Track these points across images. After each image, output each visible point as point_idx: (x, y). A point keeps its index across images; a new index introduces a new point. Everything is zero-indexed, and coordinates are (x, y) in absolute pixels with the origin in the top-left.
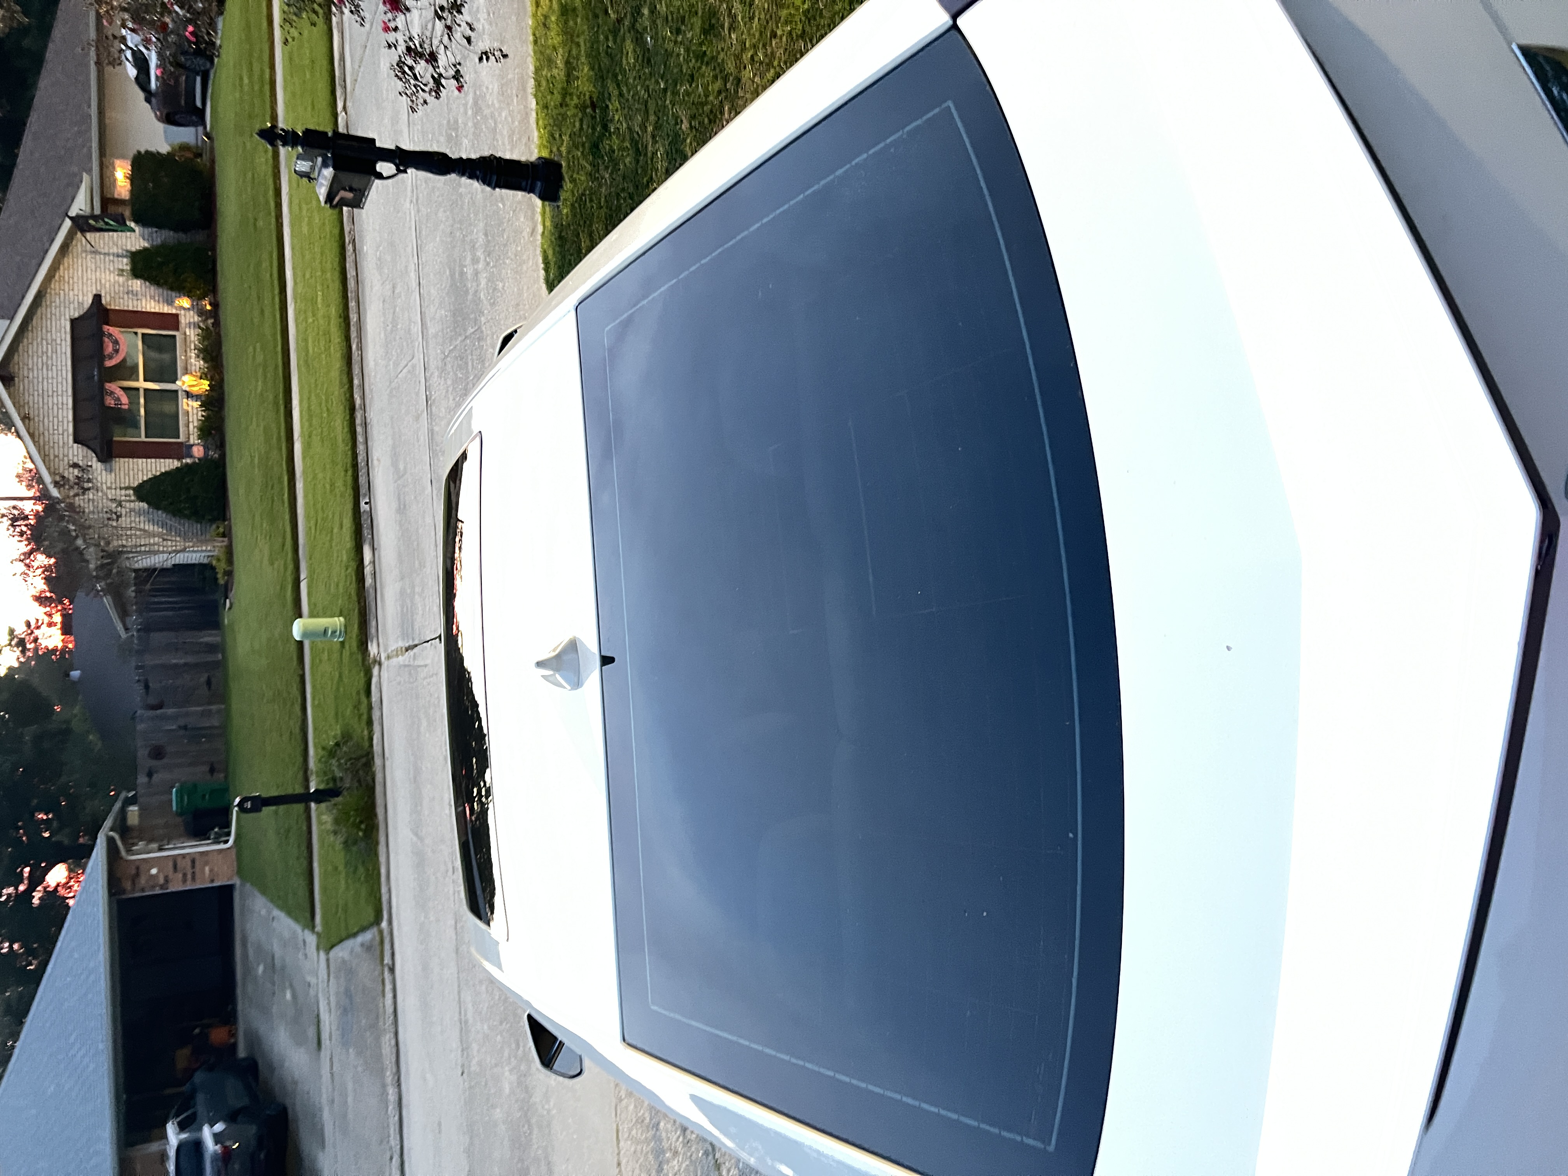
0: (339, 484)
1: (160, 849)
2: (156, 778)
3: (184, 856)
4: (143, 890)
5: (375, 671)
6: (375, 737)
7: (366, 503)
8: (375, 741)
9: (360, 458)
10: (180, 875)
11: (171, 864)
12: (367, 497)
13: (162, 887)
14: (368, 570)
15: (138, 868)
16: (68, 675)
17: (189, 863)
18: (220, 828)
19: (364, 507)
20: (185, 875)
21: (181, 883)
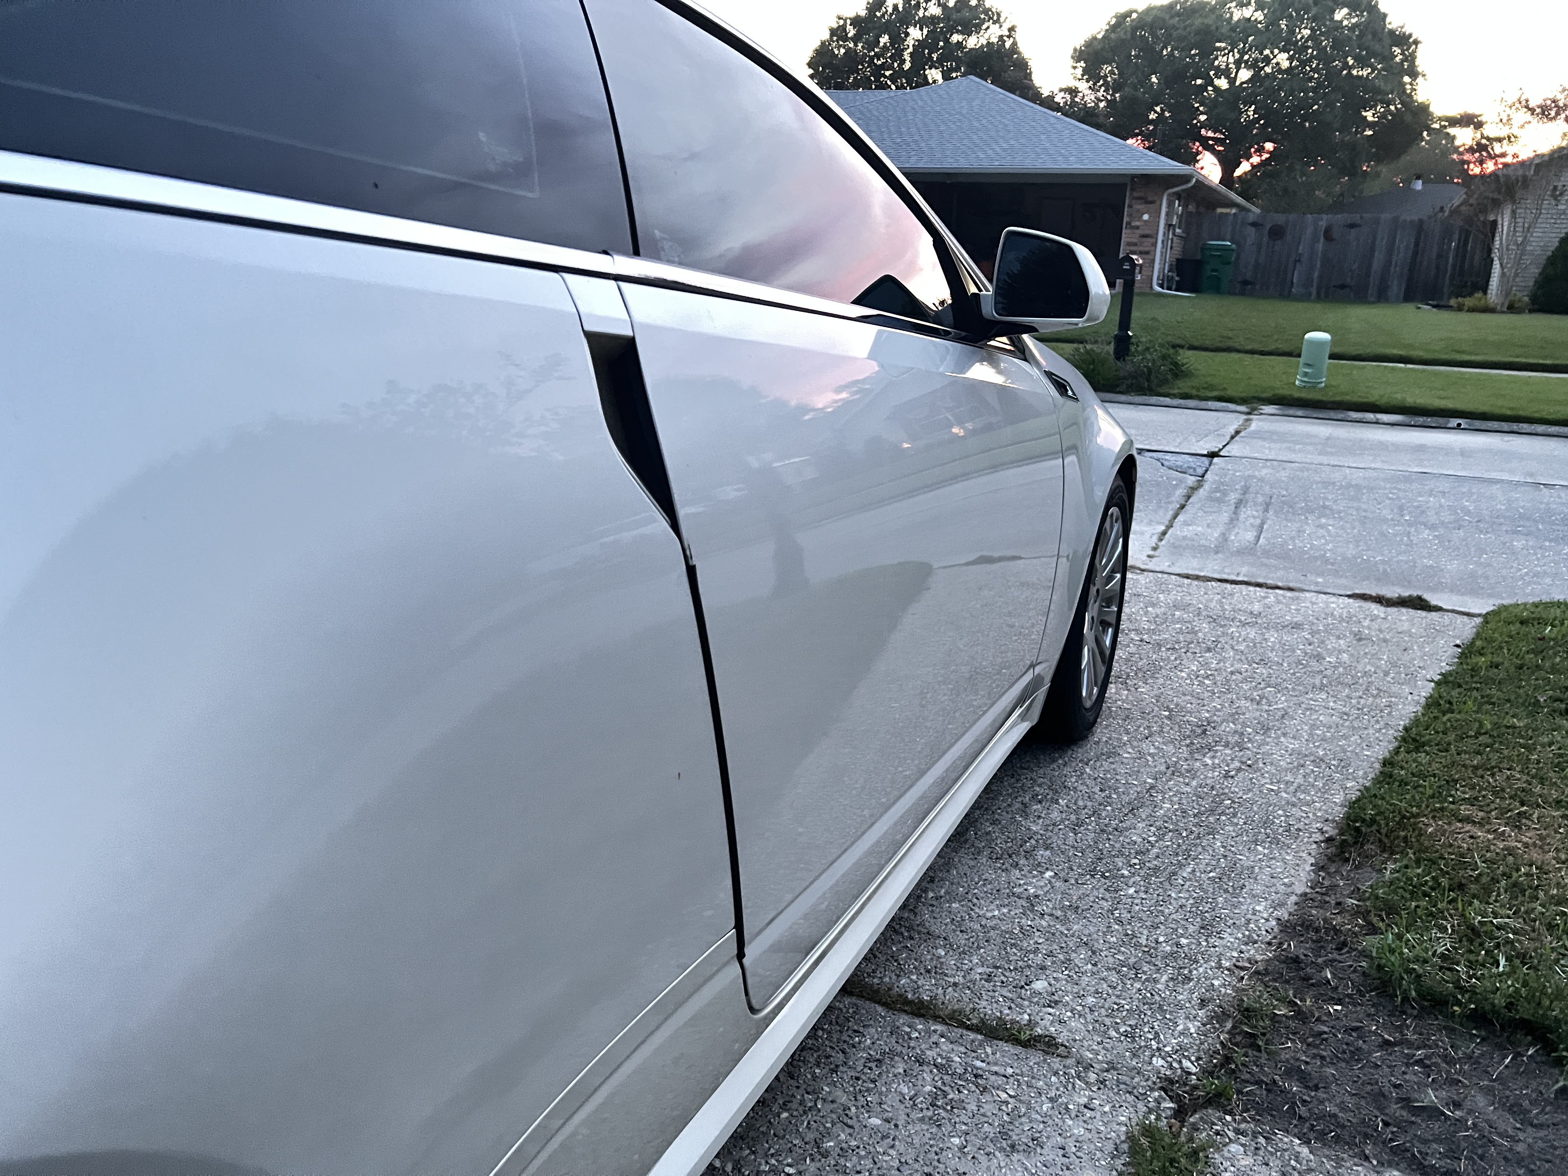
0: (1500, 402)
1: (1169, 226)
2: (1251, 231)
3: (1155, 245)
4: (1130, 206)
5: (1243, 408)
6: (1168, 399)
7: (1459, 425)
8: (1162, 399)
9: (1525, 426)
10: (1135, 241)
11: (1147, 232)
12: (1467, 427)
13: (1128, 223)
14: (1370, 416)
15: (1152, 202)
16: (1418, 178)
17: (1146, 249)
18: (1177, 282)
19: (1454, 422)
20: (1135, 244)
21: (1128, 240)
